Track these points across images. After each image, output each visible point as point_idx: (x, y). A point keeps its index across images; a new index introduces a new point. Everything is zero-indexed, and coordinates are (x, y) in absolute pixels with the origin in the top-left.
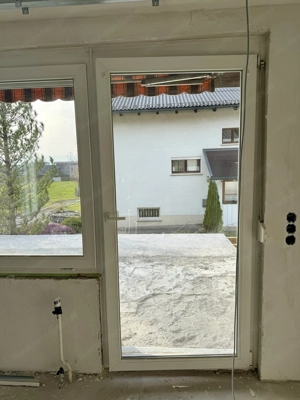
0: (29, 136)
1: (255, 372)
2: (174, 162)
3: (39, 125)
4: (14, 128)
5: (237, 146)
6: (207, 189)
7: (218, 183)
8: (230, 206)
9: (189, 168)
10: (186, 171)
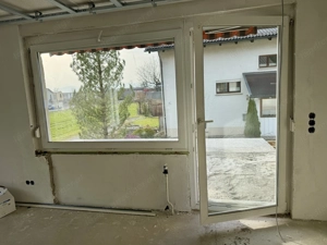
0: (115, 70)
1: (288, 215)
2: (218, 85)
3: (121, 62)
4: (105, 65)
5: (276, 69)
6: (247, 106)
7: (257, 100)
8: (266, 119)
9: (231, 90)
10: (228, 92)
